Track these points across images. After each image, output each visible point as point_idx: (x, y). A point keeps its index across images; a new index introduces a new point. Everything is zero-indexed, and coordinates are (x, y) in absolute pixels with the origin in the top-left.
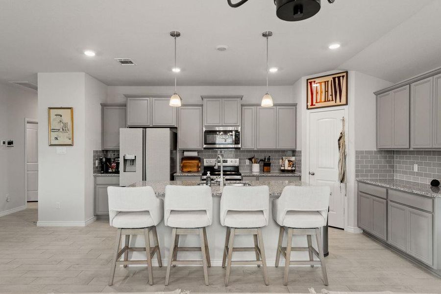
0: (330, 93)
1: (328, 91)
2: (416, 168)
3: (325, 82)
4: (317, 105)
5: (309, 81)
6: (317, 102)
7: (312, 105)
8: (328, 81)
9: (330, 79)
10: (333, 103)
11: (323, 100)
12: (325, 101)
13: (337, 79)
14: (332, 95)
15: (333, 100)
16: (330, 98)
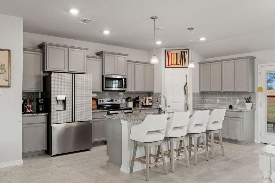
0: (179, 60)
1: (178, 59)
2: (218, 101)
3: (176, 53)
4: (172, 66)
5: (167, 51)
6: (171, 64)
7: (169, 65)
8: (178, 53)
9: (179, 52)
10: (181, 66)
11: (175, 63)
12: (176, 64)
13: (183, 53)
14: (180, 61)
15: (181, 64)
16: (179, 63)
